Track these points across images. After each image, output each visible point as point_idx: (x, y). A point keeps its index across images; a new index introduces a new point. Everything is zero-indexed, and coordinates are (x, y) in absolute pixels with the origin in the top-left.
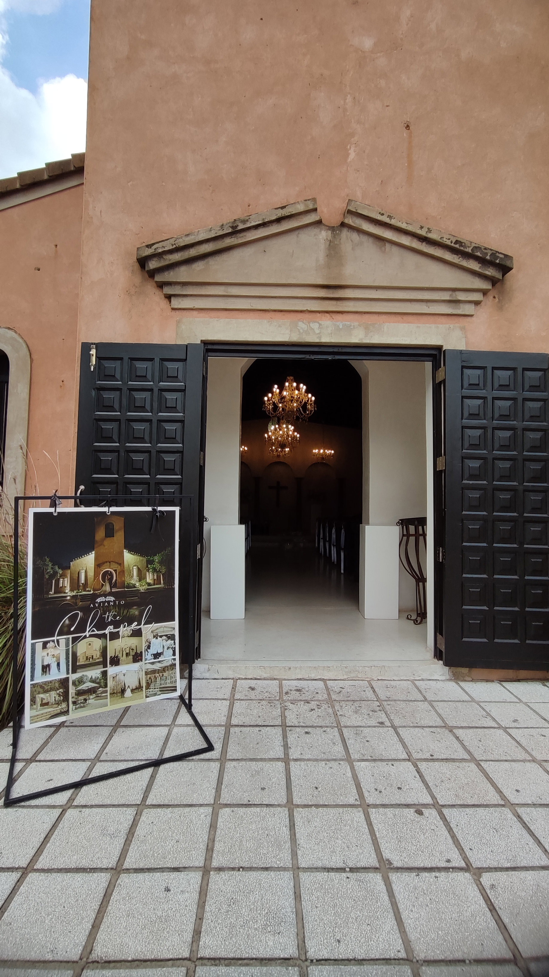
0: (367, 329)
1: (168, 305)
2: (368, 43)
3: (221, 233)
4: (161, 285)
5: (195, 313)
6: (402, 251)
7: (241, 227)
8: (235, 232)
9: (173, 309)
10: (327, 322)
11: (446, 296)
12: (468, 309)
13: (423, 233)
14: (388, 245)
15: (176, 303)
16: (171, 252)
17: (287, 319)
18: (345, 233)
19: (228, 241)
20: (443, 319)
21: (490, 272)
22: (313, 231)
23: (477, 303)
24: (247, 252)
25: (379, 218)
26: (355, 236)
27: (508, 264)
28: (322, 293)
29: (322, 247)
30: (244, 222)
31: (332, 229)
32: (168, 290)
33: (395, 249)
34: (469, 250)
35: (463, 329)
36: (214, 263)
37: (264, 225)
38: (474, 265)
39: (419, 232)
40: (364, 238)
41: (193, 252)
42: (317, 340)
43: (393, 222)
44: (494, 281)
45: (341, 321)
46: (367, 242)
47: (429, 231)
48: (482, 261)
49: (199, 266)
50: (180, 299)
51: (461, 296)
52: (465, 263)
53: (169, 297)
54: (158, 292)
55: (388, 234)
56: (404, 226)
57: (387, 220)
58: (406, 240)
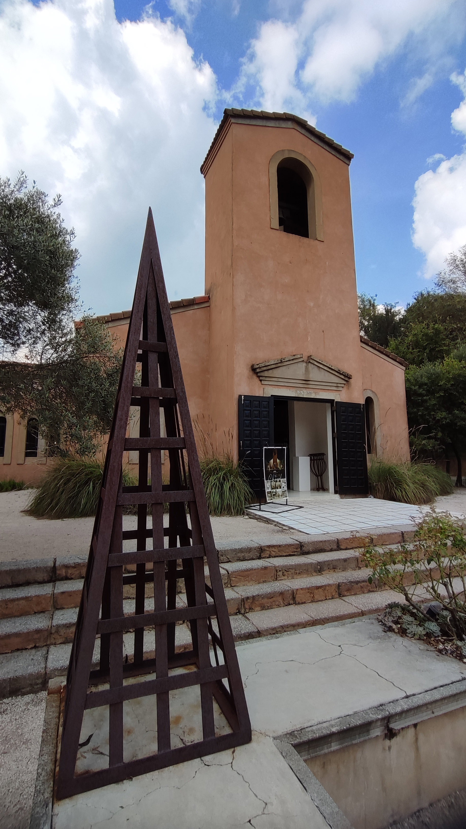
0: (315, 393)
1: (260, 383)
2: (312, 304)
3: (278, 362)
4: (259, 377)
5: (268, 386)
6: (325, 371)
7: (283, 361)
8: (281, 362)
9: (262, 384)
10: (305, 391)
11: (335, 385)
12: (340, 389)
13: (330, 367)
14: (321, 369)
15: (263, 382)
16: (263, 367)
17: (294, 389)
18: (310, 364)
19: (279, 365)
20: (334, 391)
21: (346, 379)
22: (302, 363)
23: (343, 387)
24: (284, 368)
25: (319, 361)
26: (312, 365)
27: (351, 377)
28: (304, 382)
29: (304, 368)
30: (284, 359)
31: (306, 363)
32: (261, 378)
33: (323, 370)
34: (342, 373)
35: (339, 394)
36: (275, 371)
37: (289, 361)
38: (343, 377)
39: (329, 366)
40: (315, 366)
41: (269, 367)
42: (302, 397)
43: (323, 363)
44: (347, 381)
45: (309, 391)
46: (316, 368)
47: (332, 366)
48: (344, 376)
49: (270, 371)
50: (264, 381)
51: (339, 385)
52: (340, 376)
53: (261, 381)
54: (258, 378)
55: (321, 366)
56: (325, 364)
57: (321, 362)
58: (326, 368)
